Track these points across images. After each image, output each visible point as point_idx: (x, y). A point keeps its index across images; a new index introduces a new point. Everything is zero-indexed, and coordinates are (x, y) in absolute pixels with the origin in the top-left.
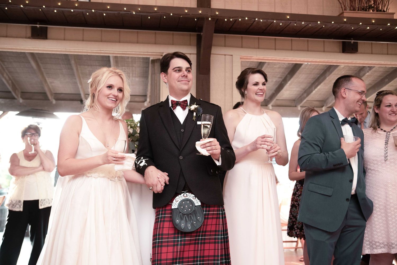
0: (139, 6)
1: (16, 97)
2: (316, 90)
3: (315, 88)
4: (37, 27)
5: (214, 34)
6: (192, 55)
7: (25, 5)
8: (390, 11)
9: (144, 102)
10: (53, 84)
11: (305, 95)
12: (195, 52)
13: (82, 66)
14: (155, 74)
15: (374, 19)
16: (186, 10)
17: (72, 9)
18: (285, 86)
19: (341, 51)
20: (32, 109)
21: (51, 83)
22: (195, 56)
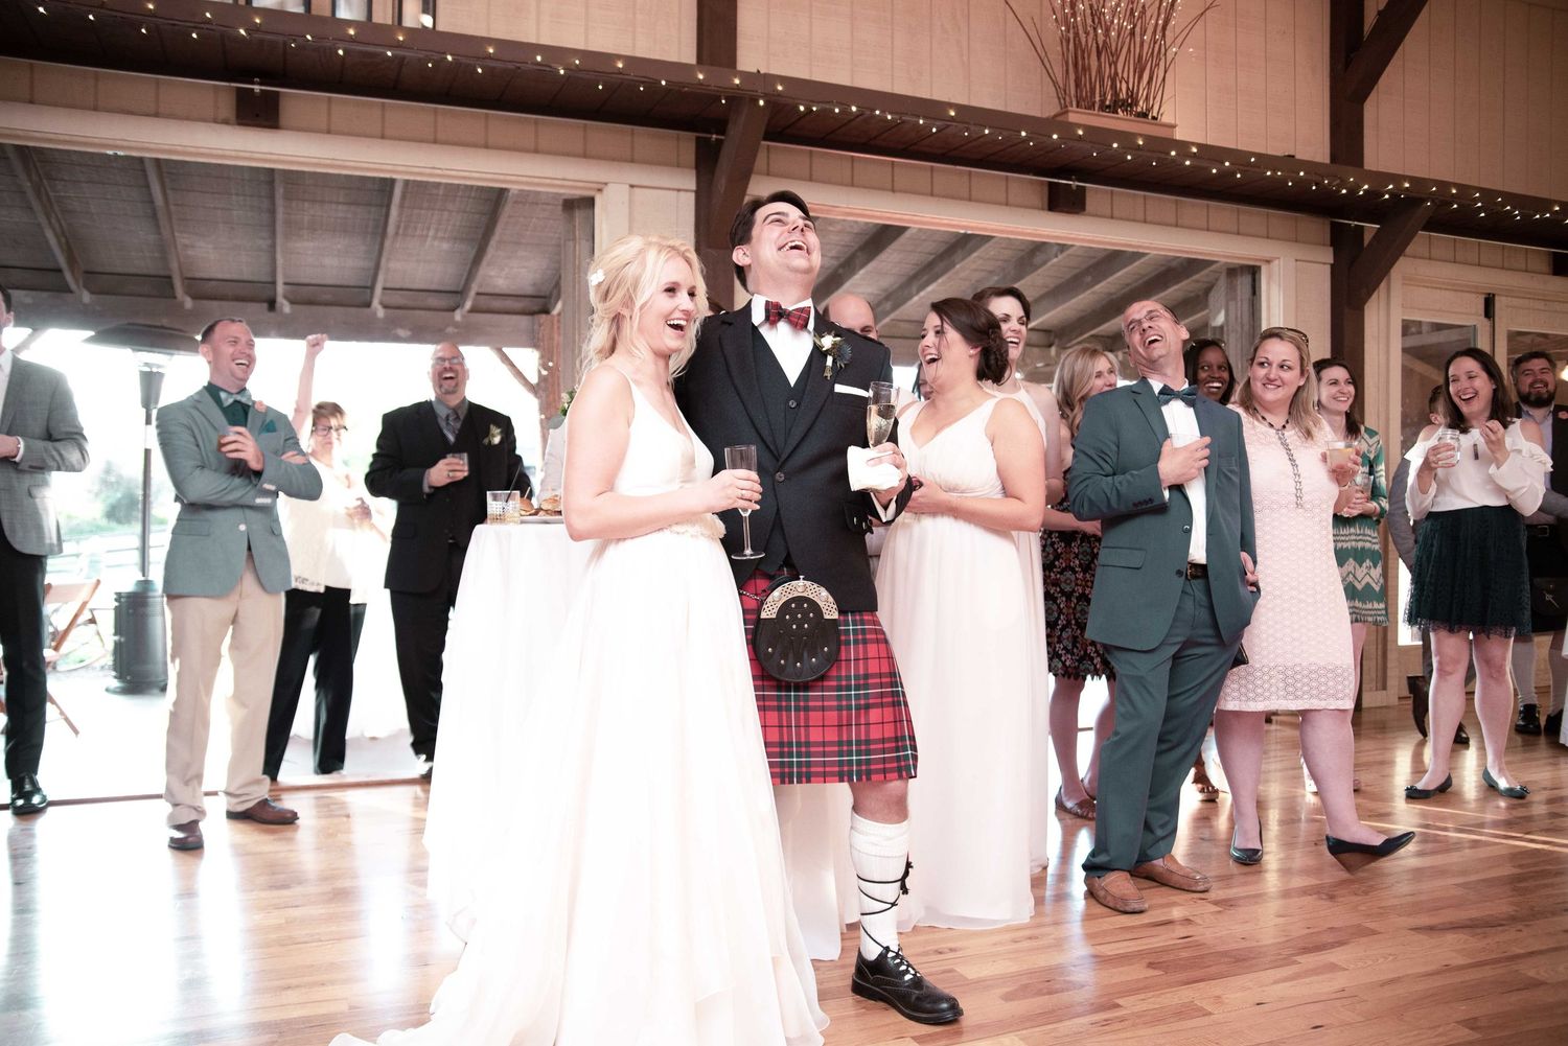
0: (575, 52)
1: (73, 286)
2: (922, 294)
4: (253, 89)
5: (763, 143)
8: (1166, 119)
9: (453, 310)
10: (190, 252)
11: (888, 306)
12: (694, 188)
13: (294, 204)
14: (574, 239)
15: (1141, 135)
16: (701, 72)
18: (847, 280)
19: (1046, 206)
20: (129, 324)
21: (186, 246)
22: (692, 196)
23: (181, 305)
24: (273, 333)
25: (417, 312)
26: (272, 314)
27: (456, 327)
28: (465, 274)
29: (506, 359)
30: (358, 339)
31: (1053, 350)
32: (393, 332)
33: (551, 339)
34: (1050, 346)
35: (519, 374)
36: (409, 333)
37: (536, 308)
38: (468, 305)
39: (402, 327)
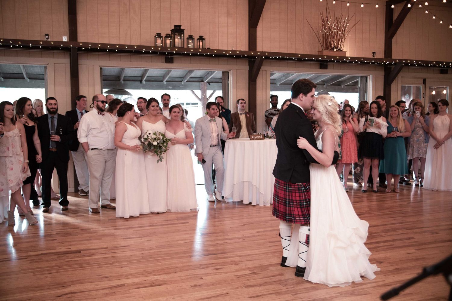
2: (292, 76)
3: (291, 76)
4: (169, 57)
6: (246, 71)
7: (176, 51)
8: (344, 51)
9: (181, 81)
12: (248, 69)
15: (338, 56)
16: (252, 52)
17: (198, 53)
19: (319, 68)
22: (248, 71)
23: (121, 83)
24: (141, 88)
25: (173, 82)
26: (141, 84)
27: (183, 86)
28: (186, 74)
29: (194, 93)
30: (160, 89)
31: (325, 86)
32: (168, 87)
33: (204, 88)
34: (324, 85)
35: (197, 96)
36: (172, 87)
37: (200, 80)
38: (186, 81)
39: (170, 86)
